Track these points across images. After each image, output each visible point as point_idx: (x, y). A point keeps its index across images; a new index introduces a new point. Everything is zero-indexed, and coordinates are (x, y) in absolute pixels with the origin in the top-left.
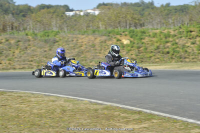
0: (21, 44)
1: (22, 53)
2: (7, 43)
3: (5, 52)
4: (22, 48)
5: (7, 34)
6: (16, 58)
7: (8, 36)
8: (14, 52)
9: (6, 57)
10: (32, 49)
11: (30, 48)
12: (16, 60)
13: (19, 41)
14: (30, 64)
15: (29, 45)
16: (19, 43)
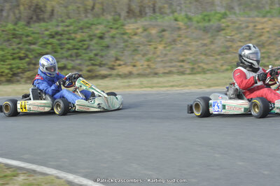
0: (167, 34)
1: (168, 48)
2: (145, 33)
3: (142, 48)
4: (169, 40)
5: (146, 20)
6: (158, 56)
7: (146, 23)
8: (155, 48)
9: (144, 55)
10: (184, 41)
11: (181, 41)
12: (159, 59)
13: (164, 31)
14: (181, 66)
15: (180, 36)
16: (164, 33)
